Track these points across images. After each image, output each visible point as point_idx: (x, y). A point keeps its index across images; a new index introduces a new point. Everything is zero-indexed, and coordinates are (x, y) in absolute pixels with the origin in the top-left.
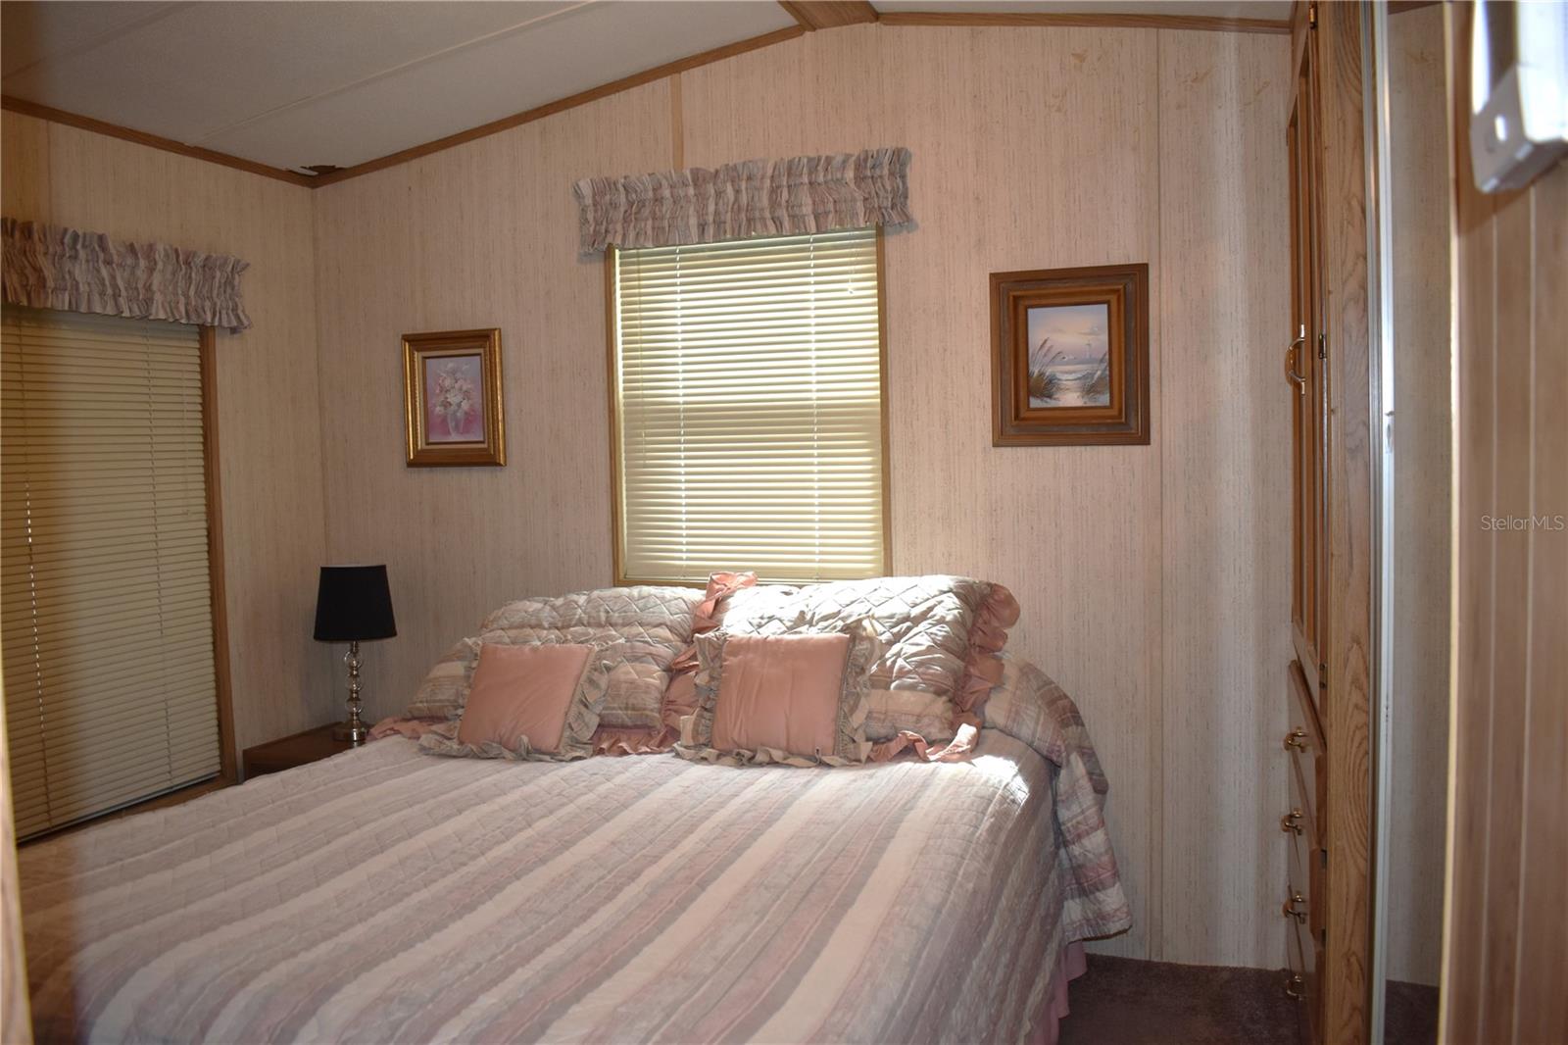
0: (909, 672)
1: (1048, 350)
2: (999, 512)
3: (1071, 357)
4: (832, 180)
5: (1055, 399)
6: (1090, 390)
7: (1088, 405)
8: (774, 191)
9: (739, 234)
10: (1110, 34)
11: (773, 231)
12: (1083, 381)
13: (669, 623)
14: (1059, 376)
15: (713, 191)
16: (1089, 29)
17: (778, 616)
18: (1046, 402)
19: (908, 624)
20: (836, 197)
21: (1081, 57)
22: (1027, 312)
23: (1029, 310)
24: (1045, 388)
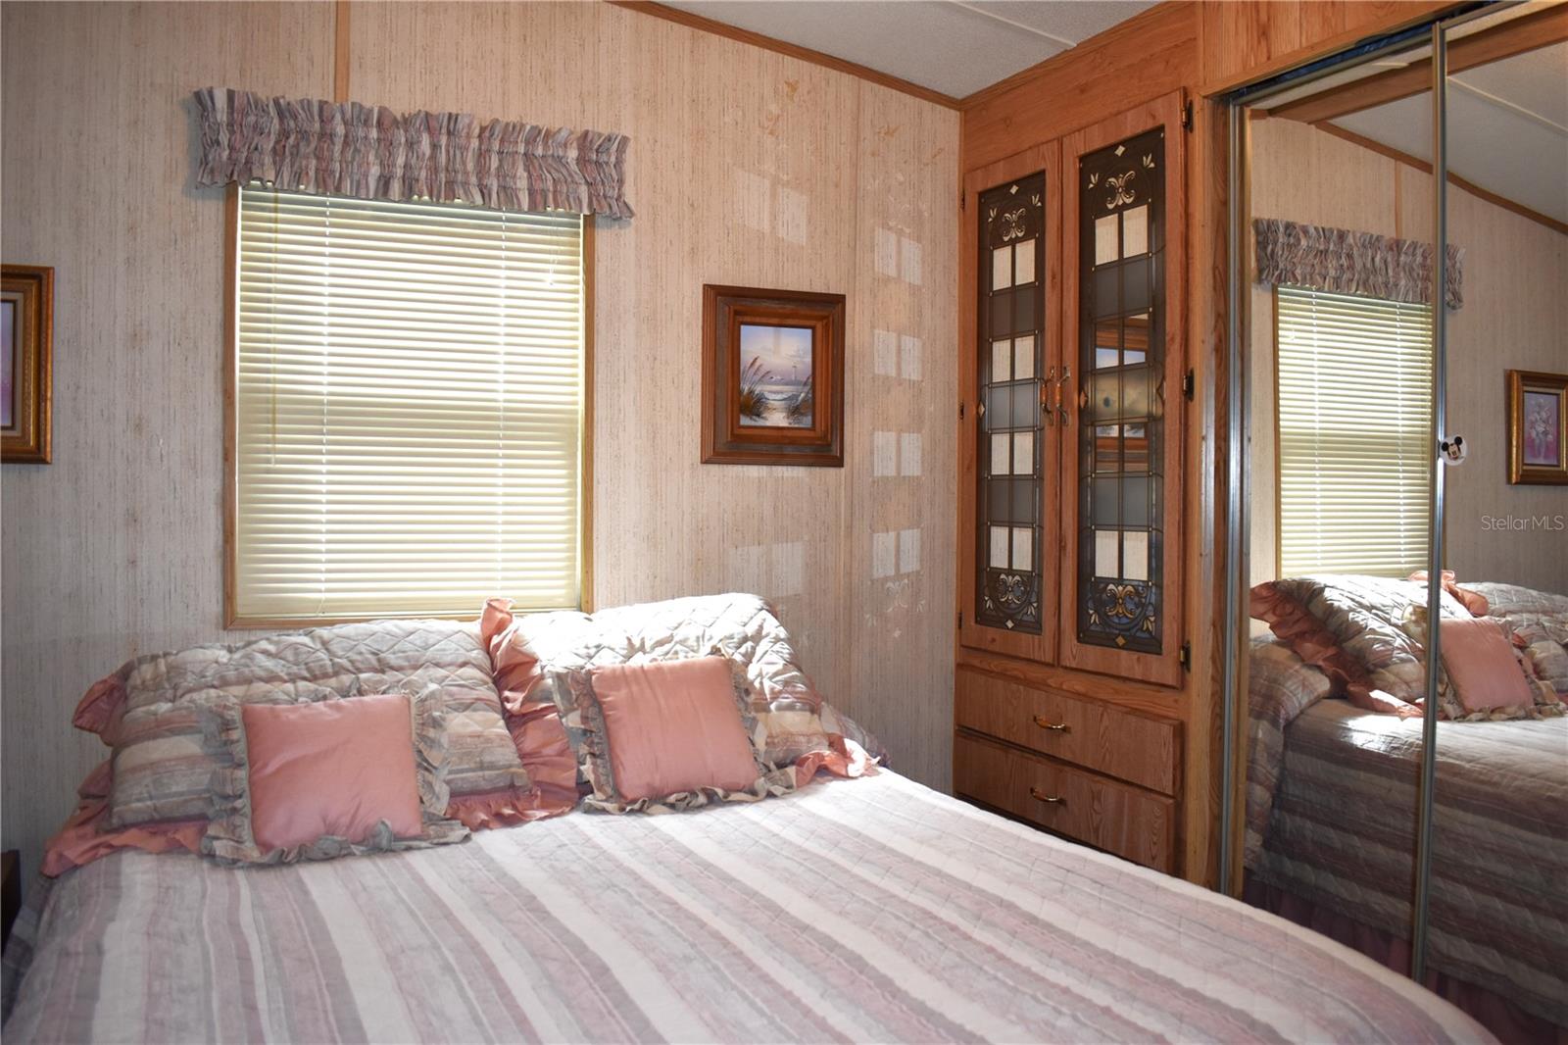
0: (780, 692)
1: (758, 369)
2: (705, 531)
3: (779, 378)
4: (553, 156)
5: (763, 418)
6: (794, 411)
7: (792, 426)
8: (482, 155)
9: (438, 200)
10: (819, 71)
11: (479, 200)
12: (789, 402)
13: (474, 662)
14: (767, 395)
15: (403, 140)
16: (801, 62)
17: (607, 645)
18: (755, 421)
19: (749, 644)
20: (556, 175)
21: (793, 87)
22: (739, 328)
23: (742, 327)
24: (754, 406)
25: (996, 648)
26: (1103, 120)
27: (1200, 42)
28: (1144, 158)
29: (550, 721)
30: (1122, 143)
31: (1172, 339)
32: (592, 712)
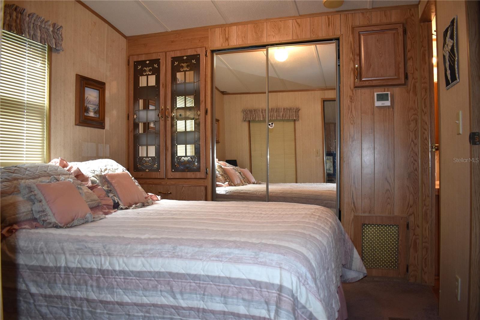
1: (88, 100)
3: (92, 103)
5: (89, 114)
6: (95, 113)
7: (95, 117)
10: (100, 21)
12: (94, 110)
14: (90, 107)
16: (97, 17)
18: (87, 114)
21: (95, 23)
22: (85, 88)
23: (86, 88)
24: (87, 110)
25: (143, 177)
26: (181, 50)
27: (210, 38)
28: (193, 61)
29: (99, 188)
30: (186, 56)
31: (202, 101)
32: (109, 185)
